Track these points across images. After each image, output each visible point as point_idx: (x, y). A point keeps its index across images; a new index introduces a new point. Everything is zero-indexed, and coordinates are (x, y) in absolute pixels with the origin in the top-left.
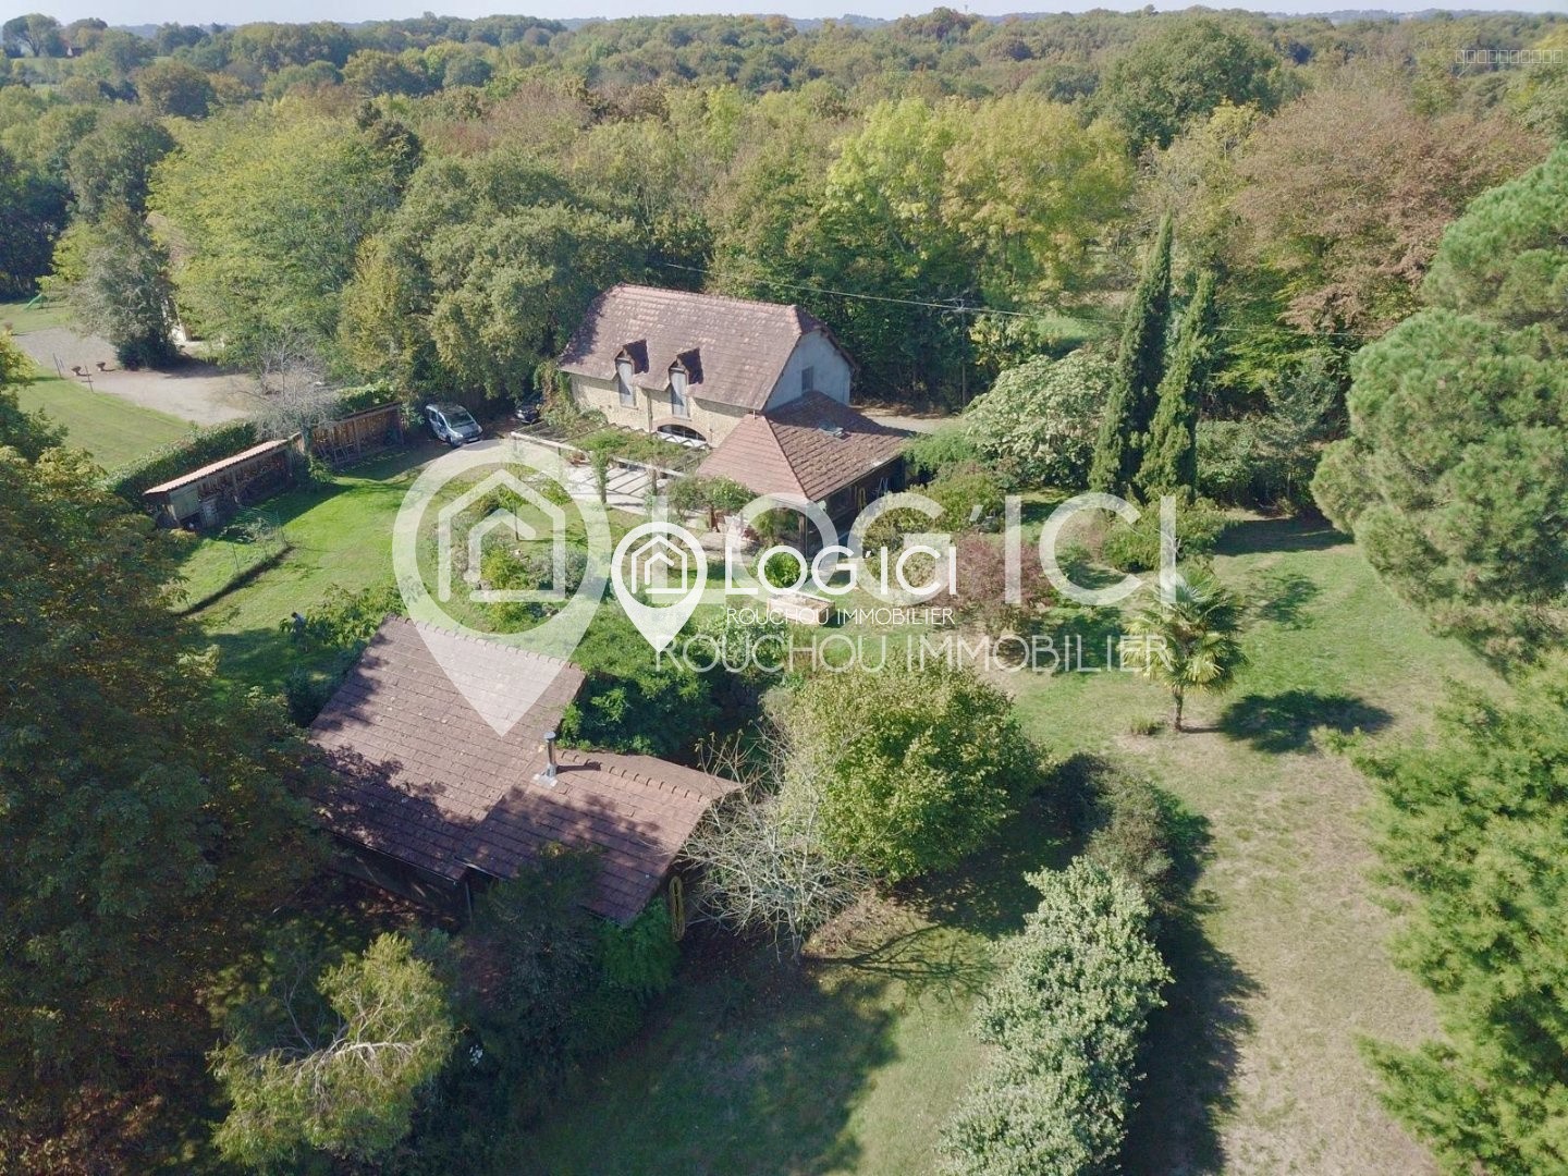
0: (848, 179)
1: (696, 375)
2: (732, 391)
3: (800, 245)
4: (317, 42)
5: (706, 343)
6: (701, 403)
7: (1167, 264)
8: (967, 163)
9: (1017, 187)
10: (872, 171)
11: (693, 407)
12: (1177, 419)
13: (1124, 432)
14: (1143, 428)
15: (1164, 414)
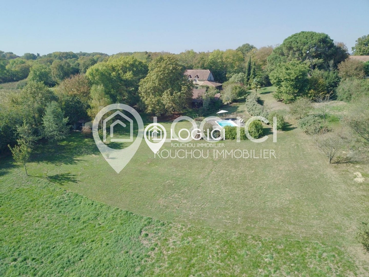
0: (212, 57)
1: (198, 78)
2: (203, 79)
3: (206, 65)
4: (70, 55)
5: (198, 74)
6: (199, 80)
7: (250, 60)
8: (225, 55)
9: (232, 58)
10: (215, 57)
11: (198, 81)
12: (253, 74)
13: (248, 77)
14: (249, 76)
15: (251, 74)
